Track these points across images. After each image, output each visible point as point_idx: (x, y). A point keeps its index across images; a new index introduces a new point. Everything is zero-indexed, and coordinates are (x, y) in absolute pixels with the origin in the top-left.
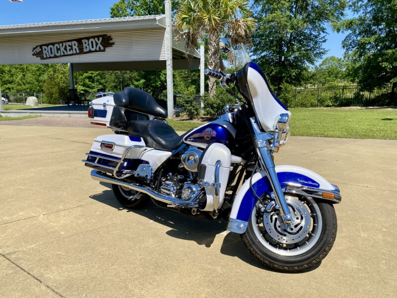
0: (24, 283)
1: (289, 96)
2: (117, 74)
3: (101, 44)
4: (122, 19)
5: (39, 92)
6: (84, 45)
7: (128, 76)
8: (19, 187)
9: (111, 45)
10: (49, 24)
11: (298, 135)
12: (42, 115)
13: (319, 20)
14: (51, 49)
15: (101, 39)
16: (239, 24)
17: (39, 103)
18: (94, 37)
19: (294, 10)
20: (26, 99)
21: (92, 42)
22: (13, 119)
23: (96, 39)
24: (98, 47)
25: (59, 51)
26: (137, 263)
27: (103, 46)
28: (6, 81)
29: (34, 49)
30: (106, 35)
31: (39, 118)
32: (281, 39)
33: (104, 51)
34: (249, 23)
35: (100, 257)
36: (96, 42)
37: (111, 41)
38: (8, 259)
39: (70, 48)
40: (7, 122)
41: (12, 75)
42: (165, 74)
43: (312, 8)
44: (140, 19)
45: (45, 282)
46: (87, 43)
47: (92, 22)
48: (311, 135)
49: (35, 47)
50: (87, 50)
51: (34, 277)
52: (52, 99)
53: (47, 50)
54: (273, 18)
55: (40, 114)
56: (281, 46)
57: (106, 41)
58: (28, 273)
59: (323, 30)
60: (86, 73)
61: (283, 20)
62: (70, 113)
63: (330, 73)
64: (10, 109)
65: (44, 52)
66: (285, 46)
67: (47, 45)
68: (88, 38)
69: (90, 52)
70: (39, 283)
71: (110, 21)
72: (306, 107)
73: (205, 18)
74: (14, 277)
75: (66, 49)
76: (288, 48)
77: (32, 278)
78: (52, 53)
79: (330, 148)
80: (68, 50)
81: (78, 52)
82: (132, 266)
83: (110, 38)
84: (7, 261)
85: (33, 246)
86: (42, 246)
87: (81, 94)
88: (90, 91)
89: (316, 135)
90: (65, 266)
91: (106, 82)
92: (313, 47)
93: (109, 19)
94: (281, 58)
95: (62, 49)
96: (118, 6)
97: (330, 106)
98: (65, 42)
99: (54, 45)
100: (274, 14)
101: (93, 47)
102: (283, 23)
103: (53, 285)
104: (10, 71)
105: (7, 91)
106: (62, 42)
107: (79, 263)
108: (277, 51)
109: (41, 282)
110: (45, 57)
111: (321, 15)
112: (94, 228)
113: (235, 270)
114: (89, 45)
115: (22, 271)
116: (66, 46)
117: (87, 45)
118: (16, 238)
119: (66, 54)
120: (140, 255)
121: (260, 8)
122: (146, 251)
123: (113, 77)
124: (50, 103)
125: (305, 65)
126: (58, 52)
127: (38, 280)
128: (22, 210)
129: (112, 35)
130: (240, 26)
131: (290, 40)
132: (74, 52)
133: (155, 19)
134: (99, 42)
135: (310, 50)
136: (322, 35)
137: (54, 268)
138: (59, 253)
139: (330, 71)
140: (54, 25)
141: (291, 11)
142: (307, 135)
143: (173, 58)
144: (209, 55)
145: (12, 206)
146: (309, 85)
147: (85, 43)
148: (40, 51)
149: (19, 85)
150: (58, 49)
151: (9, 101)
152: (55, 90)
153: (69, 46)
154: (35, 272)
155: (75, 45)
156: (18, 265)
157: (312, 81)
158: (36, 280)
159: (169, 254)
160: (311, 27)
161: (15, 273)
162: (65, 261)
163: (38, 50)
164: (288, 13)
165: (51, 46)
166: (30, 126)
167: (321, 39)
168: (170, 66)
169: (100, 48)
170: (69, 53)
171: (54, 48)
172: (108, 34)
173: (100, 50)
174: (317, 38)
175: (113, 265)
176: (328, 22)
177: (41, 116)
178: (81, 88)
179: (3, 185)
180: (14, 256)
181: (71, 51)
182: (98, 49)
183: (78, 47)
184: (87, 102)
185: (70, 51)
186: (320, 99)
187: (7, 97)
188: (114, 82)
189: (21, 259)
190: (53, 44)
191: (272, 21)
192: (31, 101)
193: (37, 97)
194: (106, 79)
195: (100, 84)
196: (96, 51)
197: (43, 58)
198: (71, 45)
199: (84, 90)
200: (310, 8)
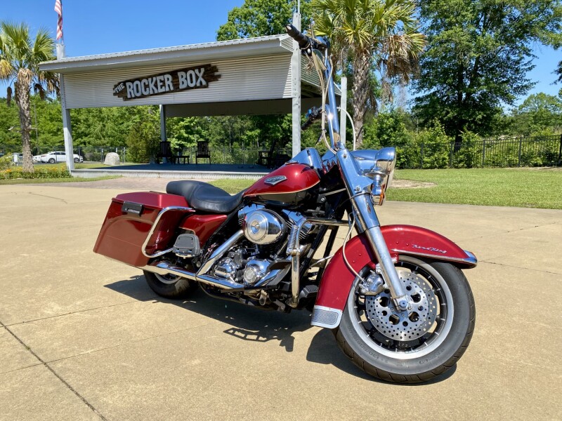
0: (68, 409)
1: (474, 150)
2: (224, 124)
3: (203, 77)
4: (232, 42)
5: (121, 147)
6: (181, 80)
7: (240, 127)
8: (81, 266)
9: (216, 78)
10: (135, 52)
11: (494, 204)
12: (123, 175)
13: (521, 37)
14: (137, 85)
15: (203, 70)
16: (399, 43)
17: (121, 160)
18: (193, 69)
19: (481, 24)
20: (105, 157)
21: (191, 75)
22: (85, 180)
23: (197, 71)
24: (199, 81)
25: (147, 89)
26: (245, 388)
27: (205, 80)
28: (82, 132)
29: (116, 86)
30: (210, 65)
31: (119, 180)
32: (462, 68)
33: (206, 87)
34: (415, 41)
35: (186, 375)
36: (196, 75)
37: (216, 73)
38: (51, 370)
39: (161, 84)
40: (78, 184)
41: (89, 126)
42: (290, 121)
43: (511, 19)
44: (256, 40)
45: (100, 410)
46: (184, 77)
47: (192, 47)
48: (516, 205)
49: (116, 83)
50: (184, 86)
51: (84, 400)
52: (138, 156)
53: (132, 87)
54: (449, 36)
55: (120, 174)
56: (461, 78)
57: (211, 74)
58: (77, 394)
59: (527, 52)
60: (183, 121)
61: (465, 39)
62: (159, 173)
63: (537, 119)
64: (83, 168)
65: (128, 90)
66: (467, 77)
67: (132, 81)
68: (186, 70)
69: (188, 88)
70: (90, 410)
71: (216, 45)
72: (501, 167)
73: (348, 34)
74: (55, 399)
75: (156, 85)
76: (471, 80)
77: (81, 402)
78: (138, 92)
79: (550, 224)
80: (159, 87)
81: (172, 88)
82: (236, 392)
83: (215, 69)
84: (49, 373)
85: (89, 352)
86: (102, 352)
87: (175, 149)
88: (189, 145)
89: (524, 205)
90: (132, 386)
91: (210, 135)
92: (511, 77)
93: (214, 43)
94: (460, 96)
95: (152, 86)
96: (227, 29)
97: (540, 166)
98: (156, 76)
99: (140, 81)
100: (450, 32)
101: (192, 82)
102: (465, 43)
103: (110, 416)
104: (86, 120)
105: (83, 145)
106: (151, 77)
107: (154, 382)
108: (454, 86)
109: (93, 409)
110: (129, 96)
111: (524, 30)
112: (180, 329)
113: (410, 414)
114: (186, 79)
115: (68, 389)
116: (156, 82)
117: (183, 80)
118: (66, 338)
119: (156, 92)
120: (249, 376)
121: (429, 23)
122: (258, 370)
123: (219, 128)
124: (135, 161)
125: (498, 106)
126: (145, 90)
127: (89, 405)
128: (81, 298)
129: (219, 64)
130: (401, 44)
131: (476, 68)
132: (167, 89)
133: (278, 39)
134: (200, 75)
135: (507, 82)
136: (527, 59)
137: (116, 387)
138: (124, 364)
139: (536, 116)
140: (142, 53)
141: (477, 26)
142: (509, 205)
143: (303, 97)
144: (354, 88)
145: (68, 292)
146: (503, 136)
147: (182, 77)
148: (123, 90)
149: (98, 138)
150: (146, 86)
151: (85, 159)
152: (142, 144)
153: (161, 81)
154: (86, 393)
155: (168, 79)
156: (64, 379)
157: (508, 130)
158: (87, 406)
159: (296, 377)
160: (508, 48)
161: (58, 391)
162: (133, 379)
163: (121, 87)
164: (472, 29)
165: (137, 82)
166: (106, 188)
167: (525, 65)
168: (297, 106)
169: (201, 83)
170: (160, 90)
171: (141, 85)
172: (213, 64)
173: (202, 86)
174: (519, 63)
175: (205, 389)
176: (535, 40)
177: (121, 176)
178: (176, 142)
179: (60, 262)
180: (59, 365)
181: (163, 87)
182: (198, 85)
183: (172, 82)
184: (183, 159)
185: (161, 88)
186: (524, 155)
187: (82, 154)
188: (220, 134)
189: (69, 370)
190: (140, 79)
191: (447, 41)
192: (112, 159)
193: (119, 153)
194: (210, 130)
195: (202, 137)
196: (196, 87)
197: (126, 99)
198: (163, 80)
199: (179, 145)
200: (506, 21)
